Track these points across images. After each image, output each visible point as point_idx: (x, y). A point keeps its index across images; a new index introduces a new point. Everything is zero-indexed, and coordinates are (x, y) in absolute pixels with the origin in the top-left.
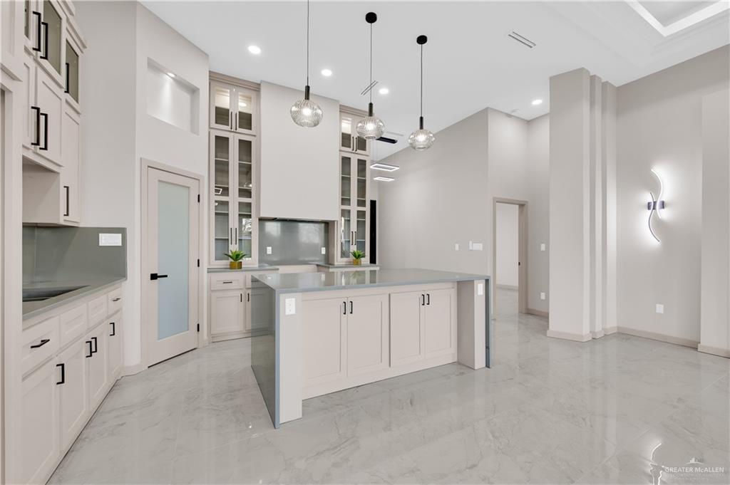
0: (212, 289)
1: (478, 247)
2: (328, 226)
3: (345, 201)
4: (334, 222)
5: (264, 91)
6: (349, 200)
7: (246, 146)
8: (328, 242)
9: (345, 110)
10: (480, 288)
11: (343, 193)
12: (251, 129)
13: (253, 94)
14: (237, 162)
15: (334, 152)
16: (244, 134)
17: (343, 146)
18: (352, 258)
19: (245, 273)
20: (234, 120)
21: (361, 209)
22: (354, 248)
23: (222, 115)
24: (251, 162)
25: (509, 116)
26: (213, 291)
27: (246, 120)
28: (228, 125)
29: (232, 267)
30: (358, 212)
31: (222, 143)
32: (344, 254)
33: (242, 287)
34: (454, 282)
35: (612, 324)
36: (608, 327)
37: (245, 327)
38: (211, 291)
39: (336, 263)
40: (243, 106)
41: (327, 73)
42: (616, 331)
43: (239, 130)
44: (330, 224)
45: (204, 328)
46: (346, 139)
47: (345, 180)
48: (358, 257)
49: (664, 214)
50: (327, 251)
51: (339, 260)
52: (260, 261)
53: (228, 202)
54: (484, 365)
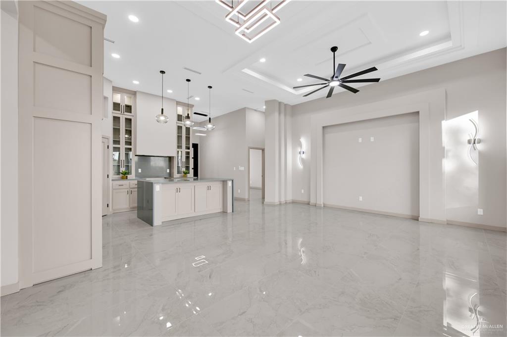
0: (114, 188)
1: (242, 168)
2: (170, 159)
3: (179, 147)
4: (173, 157)
5: (138, 95)
6: (181, 146)
7: (128, 121)
8: (170, 166)
9: (178, 103)
10: (230, 183)
11: (178, 143)
12: (131, 112)
13: (133, 96)
14: (124, 128)
15: (173, 123)
16: (128, 115)
17: (178, 120)
18: (183, 174)
19: (129, 181)
20: (123, 108)
21: (188, 150)
22: (184, 169)
23: (116, 106)
24: (131, 128)
25: (255, 110)
26: (114, 189)
27: (129, 108)
28: (119, 111)
29: (122, 178)
30: (186, 152)
31: (116, 119)
32: (179, 172)
33: (128, 187)
34: (221, 181)
35: (290, 198)
36: (288, 199)
37: (130, 206)
38: (113, 189)
39: (175, 177)
40: (127, 101)
41: (170, 91)
42: (291, 201)
43: (126, 113)
44: (172, 158)
45: (110, 205)
46: (180, 118)
47: (179, 137)
48: (185, 173)
49: (304, 156)
50: (170, 171)
51: (176, 175)
52: (136, 176)
53: (119, 148)
54: (231, 211)
